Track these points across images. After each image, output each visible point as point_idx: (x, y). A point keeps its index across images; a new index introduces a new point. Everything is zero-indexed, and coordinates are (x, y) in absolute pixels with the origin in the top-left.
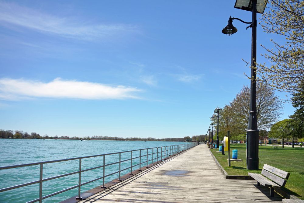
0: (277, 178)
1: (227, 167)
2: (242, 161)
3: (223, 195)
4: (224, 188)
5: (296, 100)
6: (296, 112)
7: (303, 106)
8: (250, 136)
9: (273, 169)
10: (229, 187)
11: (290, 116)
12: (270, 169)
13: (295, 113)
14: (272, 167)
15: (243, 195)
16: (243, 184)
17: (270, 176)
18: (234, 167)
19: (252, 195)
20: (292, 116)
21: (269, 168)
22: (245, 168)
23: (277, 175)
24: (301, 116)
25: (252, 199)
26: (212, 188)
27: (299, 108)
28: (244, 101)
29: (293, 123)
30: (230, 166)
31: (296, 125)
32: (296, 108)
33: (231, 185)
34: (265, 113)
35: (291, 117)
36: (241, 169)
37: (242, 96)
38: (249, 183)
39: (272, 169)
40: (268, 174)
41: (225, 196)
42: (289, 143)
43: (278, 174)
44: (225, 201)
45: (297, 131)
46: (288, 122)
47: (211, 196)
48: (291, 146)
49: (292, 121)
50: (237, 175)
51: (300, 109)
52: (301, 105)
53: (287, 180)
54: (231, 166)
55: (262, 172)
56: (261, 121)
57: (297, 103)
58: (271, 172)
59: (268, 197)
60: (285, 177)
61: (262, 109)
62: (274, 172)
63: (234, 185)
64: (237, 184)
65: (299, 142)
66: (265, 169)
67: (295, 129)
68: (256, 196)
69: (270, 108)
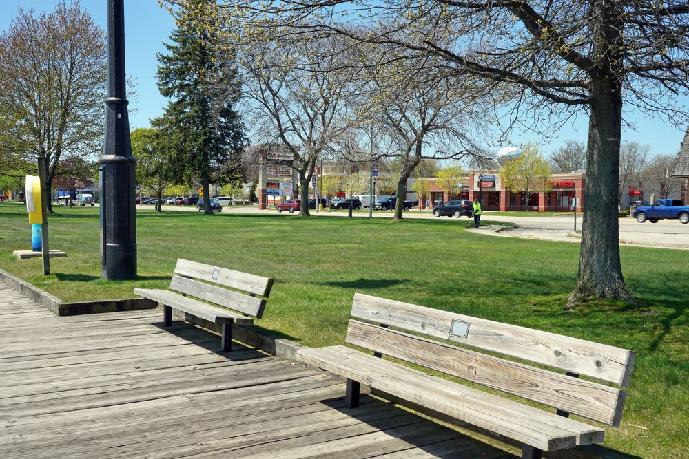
0: (234, 296)
1: (39, 278)
2: (65, 255)
3: (94, 367)
4: (78, 346)
5: (167, 76)
6: (168, 111)
7: (184, 93)
8: (112, 176)
9: (215, 270)
10: (89, 341)
11: (153, 120)
12: (203, 272)
13: (166, 113)
14: (210, 268)
15: (150, 358)
16: (121, 326)
17: (208, 293)
18: (62, 277)
19: (173, 355)
20: (158, 120)
21: (198, 271)
22: (97, 278)
23: (233, 289)
24: (180, 121)
25: (184, 366)
26: (36, 350)
27: (174, 100)
28: (21, 60)
29: (161, 141)
30: (47, 273)
31: (170, 148)
32: (168, 98)
33: (90, 334)
34: (89, 105)
35: (156, 123)
36: (85, 281)
37: (15, 45)
38: (136, 321)
39: (209, 273)
40: (198, 286)
41: (105, 370)
42: (143, 199)
43: (236, 286)
44: (118, 385)
45: (173, 165)
46: (147, 137)
47: (60, 375)
48: (152, 208)
49: (157, 136)
50: (88, 299)
51: (179, 102)
52: (179, 91)
53: (266, 299)
54: (51, 272)
55: (173, 282)
56: (75, 130)
57: (170, 86)
58: (208, 282)
59: (219, 353)
60: (262, 291)
61: (79, 94)
62: (219, 281)
63: (99, 333)
64: (104, 327)
65: (169, 196)
66: (185, 274)
67: (165, 159)
68: (184, 354)
69: (99, 92)
